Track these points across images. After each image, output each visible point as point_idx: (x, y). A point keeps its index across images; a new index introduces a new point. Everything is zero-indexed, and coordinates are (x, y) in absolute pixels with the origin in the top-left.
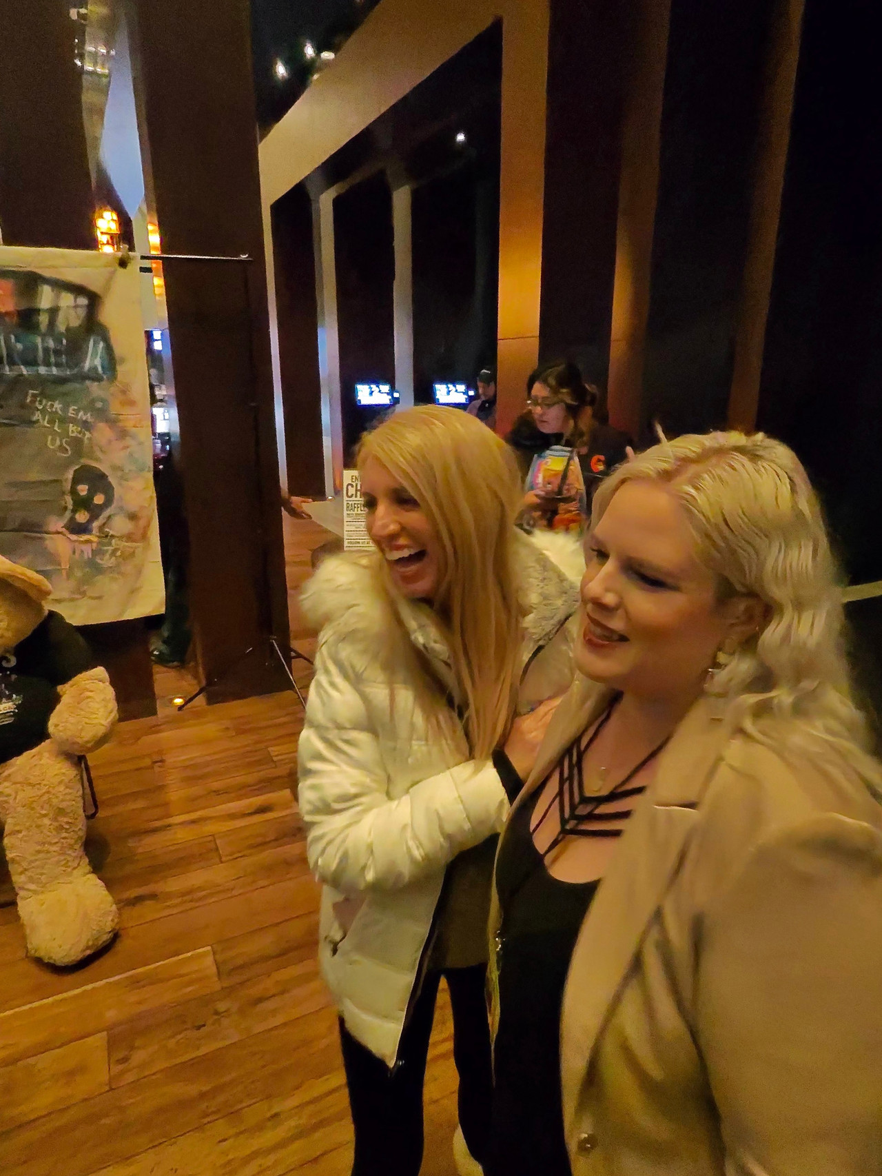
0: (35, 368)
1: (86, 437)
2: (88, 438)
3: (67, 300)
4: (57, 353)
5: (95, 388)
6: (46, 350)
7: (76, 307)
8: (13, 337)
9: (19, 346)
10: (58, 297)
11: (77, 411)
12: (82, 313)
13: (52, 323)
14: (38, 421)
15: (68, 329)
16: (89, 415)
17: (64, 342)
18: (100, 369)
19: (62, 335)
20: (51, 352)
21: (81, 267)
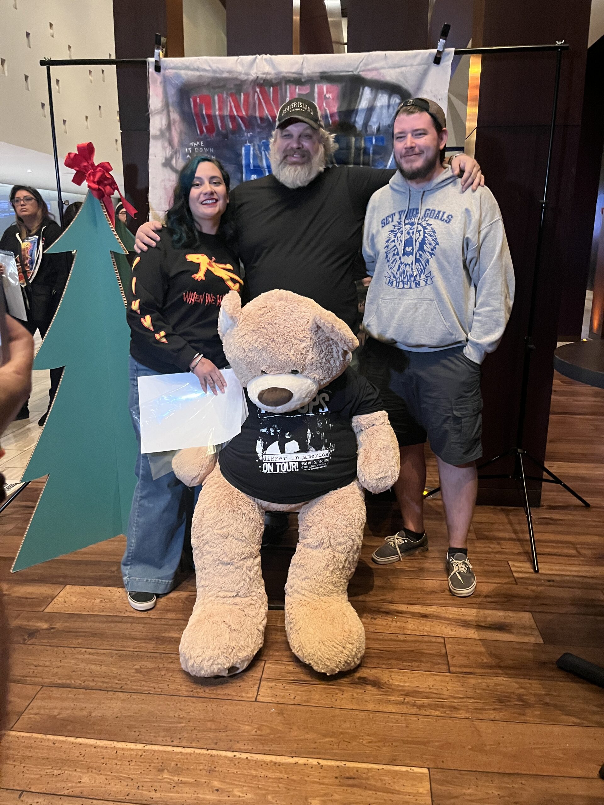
3: (383, 99)
4: (366, 151)
6: (358, 149)
7: (389, 106)
10: (375, 98)
13: (366, 125)
15: (378, 130)
17: (374, 141)
19: (373, 134)
20: (362, 151)
21: (398, 67)
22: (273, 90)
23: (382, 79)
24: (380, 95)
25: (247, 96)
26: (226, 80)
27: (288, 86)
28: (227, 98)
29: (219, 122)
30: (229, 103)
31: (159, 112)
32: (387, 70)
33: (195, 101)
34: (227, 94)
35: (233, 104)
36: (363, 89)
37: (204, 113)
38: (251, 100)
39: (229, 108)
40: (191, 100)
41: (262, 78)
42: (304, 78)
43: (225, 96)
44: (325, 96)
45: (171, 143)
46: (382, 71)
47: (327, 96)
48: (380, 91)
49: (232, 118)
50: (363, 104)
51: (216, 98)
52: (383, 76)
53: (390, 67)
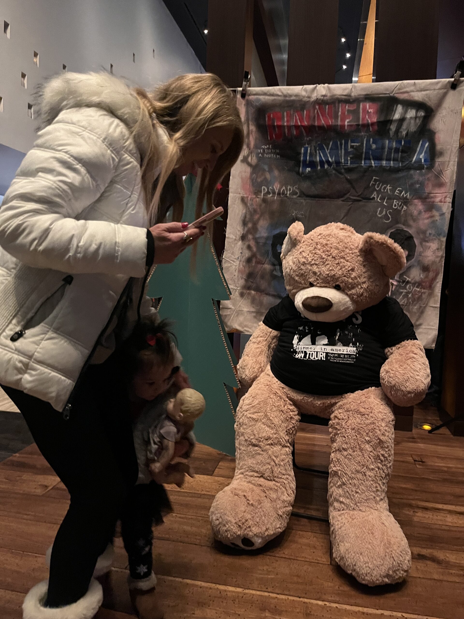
0: (379, 162)
1: (403, 209)
2: (404, 211)
4: (397, 150)
5: (416, 175)
6: (390, 149)
7: (416, 118)
8: (371, 140)
9: (374, 146)
11: (401, 192)
12: (419, 122)
14: (374, 198)
15: (407, 134)
16: (408, 194)
17: (403, 143)
18: (423, 161)
19: (402, 138)
20: (393, 150)
21: (424, 91)
22: (328, 108)
23: (412, 99)
24: (410, 110)
25: (308, 111)
26: (293, 101)
27: (340, 104)
28: (293, 114)
29: (286, 130)
30: (295, 117)
32: (416, 93)
33: (269, 117)
34: (294, 111)
35: (298, 118)
36: (397, 106)
37: (275, 124)
38: (312, 114)
39: (294, 121)
40: (267, 116)
41: (320, 99)
42: (352, 99)
43: (292, 112)
44: (368, 111)
45: (248, 146)
46: (412, 94)
47: (370, 111)
48: (409, 107)
49: (297, 127)
50: (397, 116)
51: (285, 114)
52: (412, 97)
53: (418, 91)
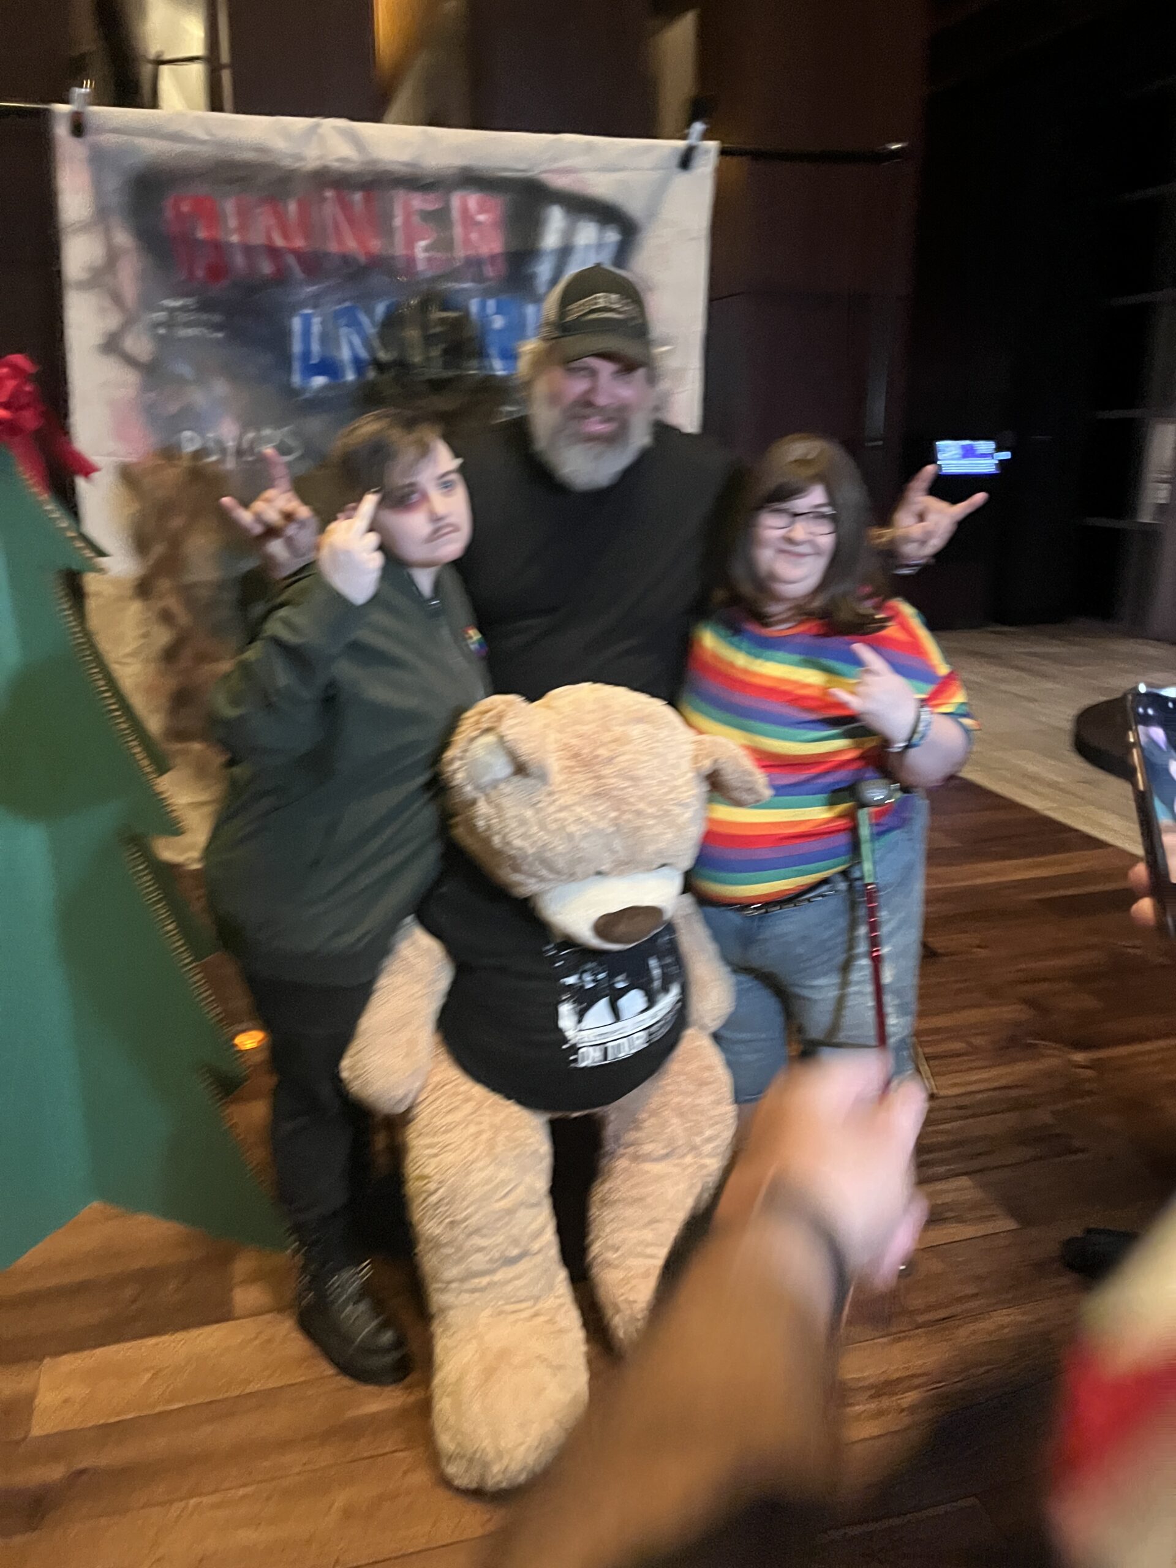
3: (587, 233)
7: (600, 245)
8: (491, 303)
9: (499, 322)
10: (572, 228)
21: (614, 170)
22: (362, 199)
23: (587, 192)
24: (582, 224)
25: (305, 206)
26: (250, 166)
27: (396, 192)
28: (257, 207)
29: (239, 258)
30: (262, 220)
31: (84, 228)
32: (595, 174)
33: (177, 209)
34: (258, 198)
35: (271, 221)
36: (548, 210)
37: (200, 236)
38: (314, 216)
39: (263, 231)
40: (167, 205)
41: (334, 170)
42: (427, 176)
43: (251, 200)
44: (475, 218)
45: (117, 299)
46: (586, 176)
47: (479, 218)
48: (581, 215)
50: (551, 239)
51: (229, 205)
52: (587, 186)
53: (600, 170)
